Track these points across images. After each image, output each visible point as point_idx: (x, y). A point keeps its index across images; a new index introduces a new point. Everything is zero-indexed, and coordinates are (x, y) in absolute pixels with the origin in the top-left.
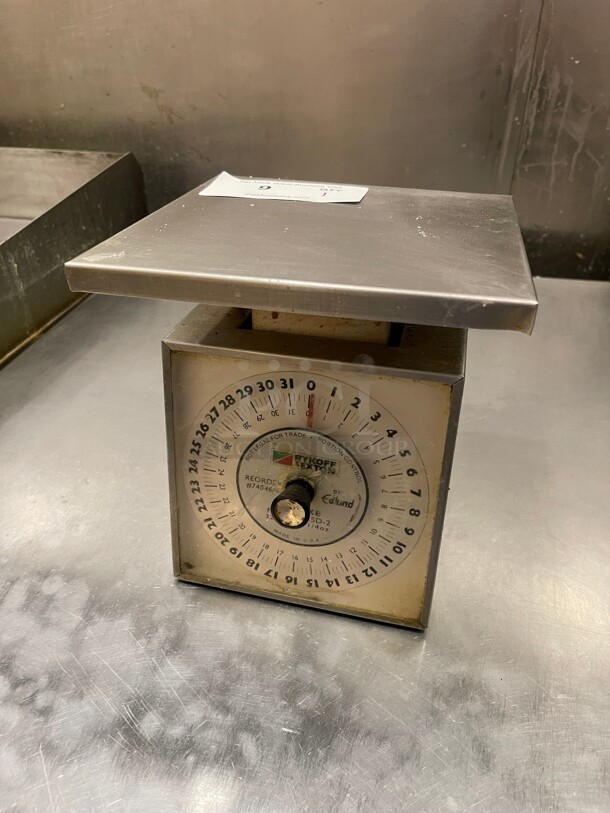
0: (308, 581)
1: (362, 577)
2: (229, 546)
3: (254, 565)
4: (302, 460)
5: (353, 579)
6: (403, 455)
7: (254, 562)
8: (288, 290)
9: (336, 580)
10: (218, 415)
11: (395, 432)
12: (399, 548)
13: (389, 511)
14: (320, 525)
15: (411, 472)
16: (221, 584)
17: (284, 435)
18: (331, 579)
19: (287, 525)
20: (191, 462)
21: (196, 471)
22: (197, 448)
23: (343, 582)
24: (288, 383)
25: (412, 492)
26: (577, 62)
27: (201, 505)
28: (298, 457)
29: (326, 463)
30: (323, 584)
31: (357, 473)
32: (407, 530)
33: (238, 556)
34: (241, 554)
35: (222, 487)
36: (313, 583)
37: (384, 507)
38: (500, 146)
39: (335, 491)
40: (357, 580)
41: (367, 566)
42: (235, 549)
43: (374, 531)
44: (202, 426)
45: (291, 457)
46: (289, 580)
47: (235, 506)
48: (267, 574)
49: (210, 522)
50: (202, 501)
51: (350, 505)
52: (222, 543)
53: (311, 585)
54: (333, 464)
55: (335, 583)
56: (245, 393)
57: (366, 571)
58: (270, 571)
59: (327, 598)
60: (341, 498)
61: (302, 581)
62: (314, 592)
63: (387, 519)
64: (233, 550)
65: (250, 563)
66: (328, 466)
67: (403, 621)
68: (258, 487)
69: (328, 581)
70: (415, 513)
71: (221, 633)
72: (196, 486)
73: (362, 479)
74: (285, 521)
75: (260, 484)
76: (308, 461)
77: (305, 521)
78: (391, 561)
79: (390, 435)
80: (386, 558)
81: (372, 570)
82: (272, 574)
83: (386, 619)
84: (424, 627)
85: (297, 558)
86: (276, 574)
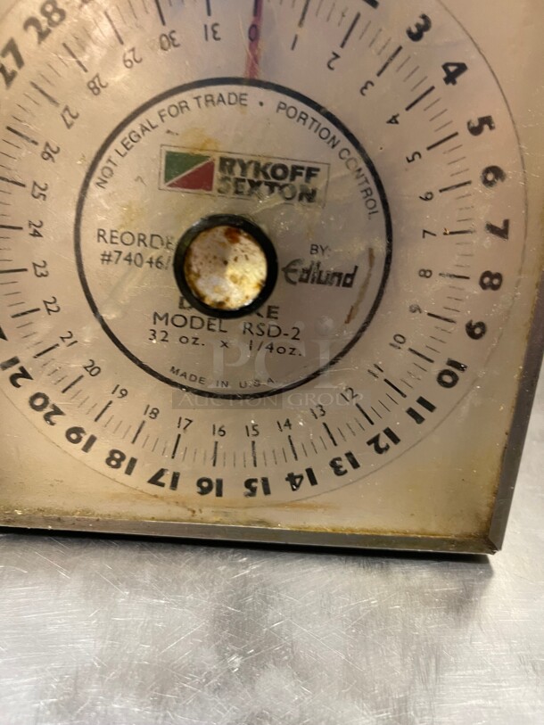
0: (248, 483)
1: (365, 454)
2: (63, 424)
3: (125, 464)
4: (237, 170)
5: (346, 464)
6: (476, 131)
7: (123, 457)
9: (310, 472)
10: (20, 62)
11: (462, 68)
12: (450, 375)
13: (438, 284)
14: (277, 342)
15: (494, 174)
16: (47, 520)
17: (192, 104)
18: (299, 469)
23: (325, 474)
25: (492, 229)
28: (227, 163)
29: (296, 171)
30: (280, 486)
31: (367, 193)
32: (470, 329)
33: (86, 448)
34: (92, 440)
35: (41, 270)
36: (259, 486)
37: (426, 274)
39: (315, 249)
40: (355, 465)
41: (378, 429)
42: (78, 430)
43: (399, 340)
45: (210, 167)
46: (205, 486)
48: (155, 480)
49: (15, 370)
51: (346, 279)
52: (47, 417)
53: (253, 491)
54: (311, 173)
55: (306, 479)
57: (375, 441)
58: (161, 473)
59: (286, 520)
61: (233, 486)
62: (260, 506)
63: (431, 305)
64: (74, 433)
65: (115, 459)
66: (300, 180)
67: (452, 542)
68: (128, 259)
69: (291, 478)
70: (491, 281)
71: (52, 629)
73: (380, 207)
74: (212, 297)
75: (135, 249)
76: (250, 175)
78: (431, 408)
79: (451, 78)
80: (422, 401)
81: (389, 432)
82: (167, 479)
83: (415, 541)
84: (494, 546)
85: (223, 432)
86: (175, 478)
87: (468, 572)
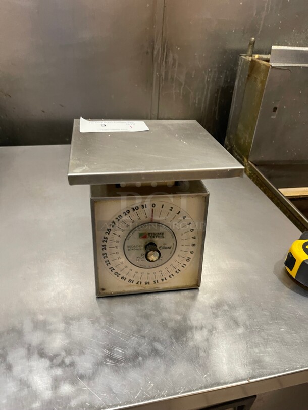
0: (154, 282)
1: (175, 274)
4: (151, 235)
5: (172, 276)
6: (189, 225)
7: (131, 280)
8: (163, 173)
9: (165, 278)
10: (115, 224)
11: (186, 217)
12: (188, 260)
13: (185, 247)
15: (192, 231)
16: (118, 293)
17: (143, 227)
18: (163, 278)
19: (152, 261)
20: (103, 246)
21: (105, 249)
22: (105, 240)
23: (168, 278)
24: (144, 206)
25: (193, 238)
26: (179, 49)
27: (108, 262)
28: (149, 234)
30: (160, 281)
31: (172, 235)
32: (191, 252)
33: (124, 280)
34: (126, 278)
35: (117, 253)
36: (156, 282)
37: (183, 246)
38: (152, 85)
39: (164, 244)
41: (177, 270)
43: (179, 256)
44: (108, 230)
45: (146, 235)
46: (146, 283)
47: (123, 259)
48: (137, 284)
49: (112, 269)
50: (108, 261)
51: (170, 248)
52: (118, 276)
54: (163, 234)
56: (126, 213)
57: (176, 272)
59: (161, 286)
60: (166, 246)
61: (151, 282)
62: (157, 285)
63: (184, 249)
64: (123, 278)
66: (161, 235)
67: (191, 286)
68: (133, 250)
69: (162, 280)
70: (194, 245)
72: (105, 255)
73: (174, 237)
74: (151, 259)
75: (134, 248)
76: (153, 235)
77: (159, 257)
78: (185, 265)
79: (184, 218)
80: (184, 264)
81: (179, 270)
82: (139, 283)
83: (185, 287)
84: (199, 286)
85: (149, 274)
86: (141, 283)
87: (195, 291)
